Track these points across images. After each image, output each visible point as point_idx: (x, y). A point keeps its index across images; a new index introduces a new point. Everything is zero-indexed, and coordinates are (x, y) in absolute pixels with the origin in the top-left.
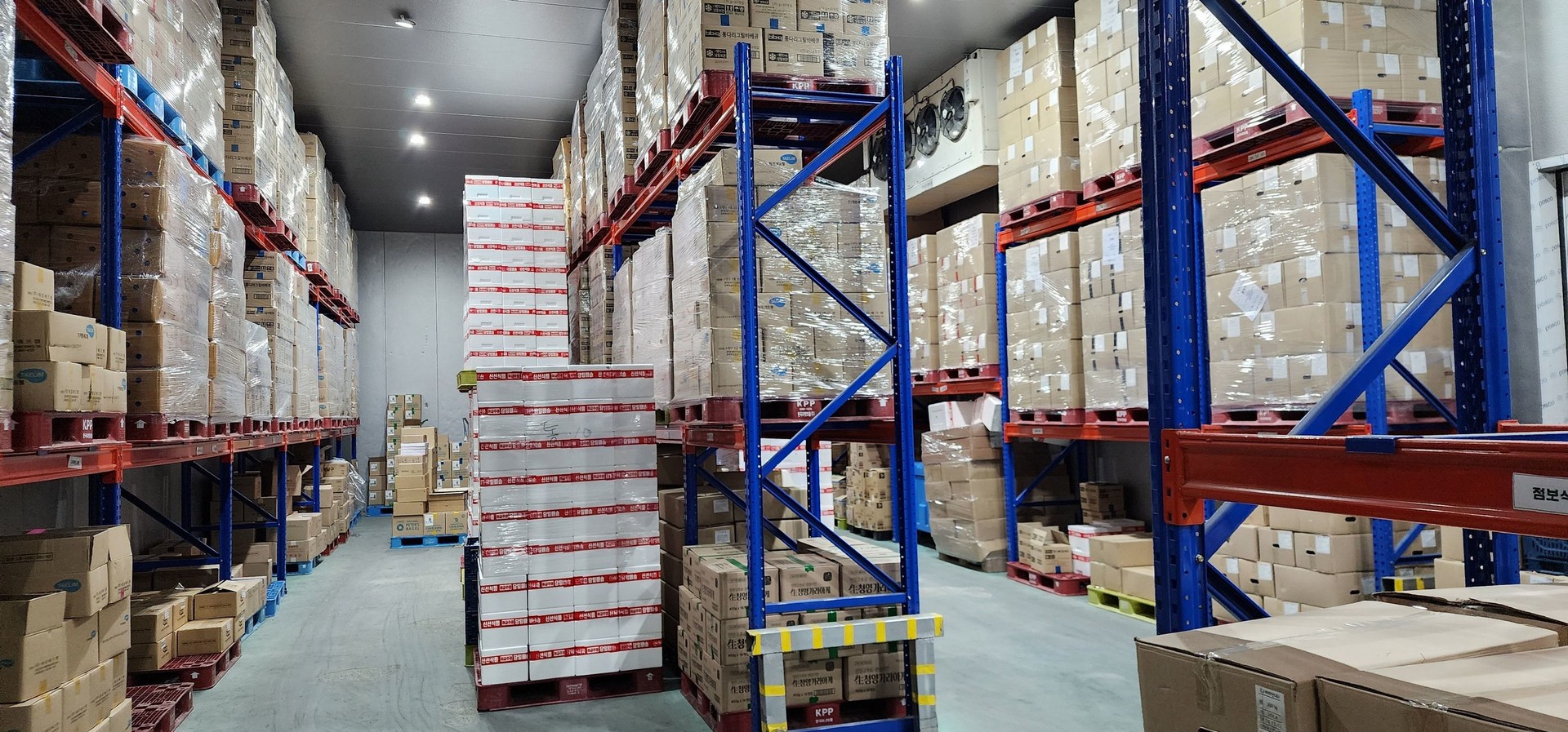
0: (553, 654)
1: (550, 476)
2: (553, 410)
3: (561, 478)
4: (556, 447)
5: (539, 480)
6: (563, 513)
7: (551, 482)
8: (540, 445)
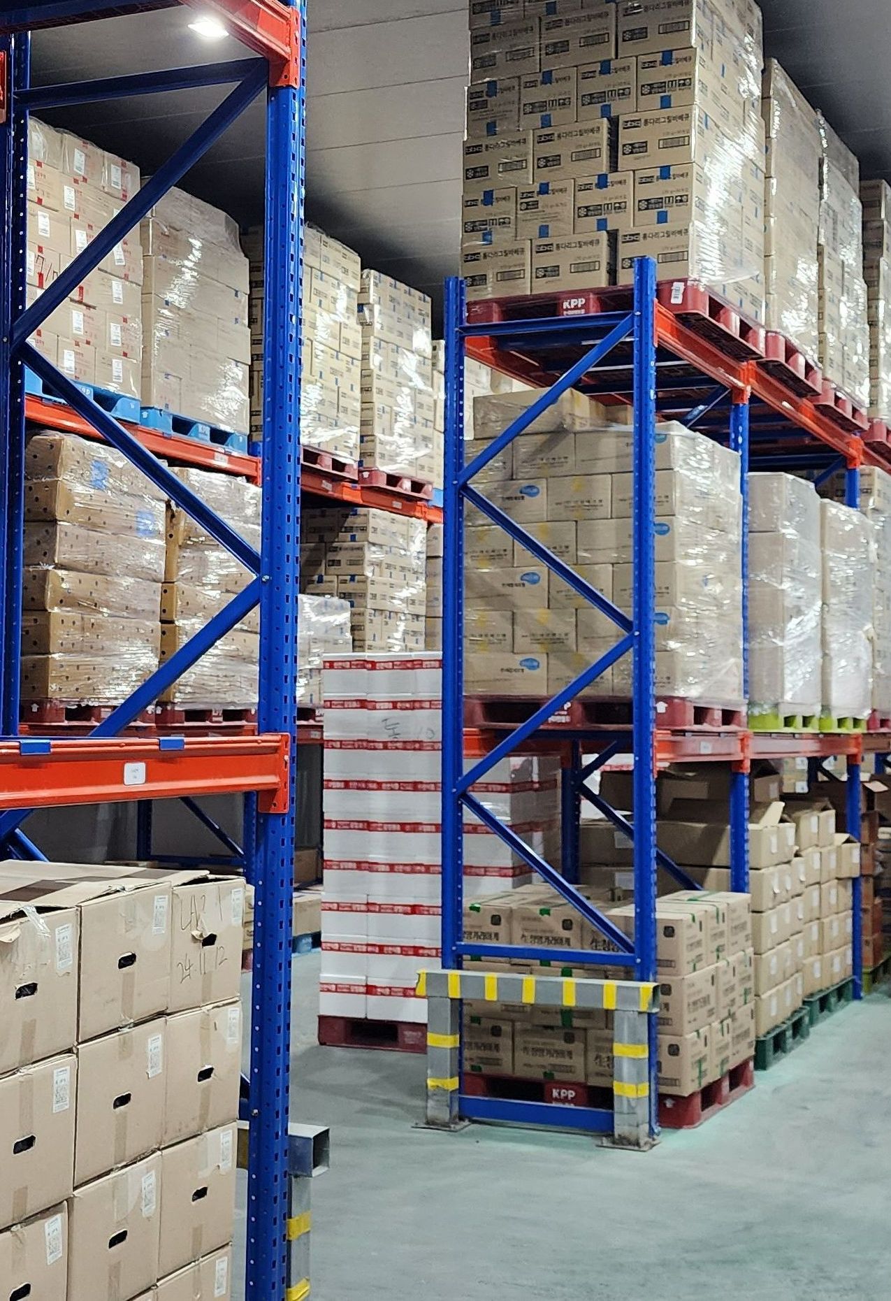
0: (391, 991)
1: (390, 783)
2: (395, 705)
3: (403, 786)
4: (397, 748)
5: (379, 786)
6: (403, 827)
7: (392, 789)
8: (381, 746)
